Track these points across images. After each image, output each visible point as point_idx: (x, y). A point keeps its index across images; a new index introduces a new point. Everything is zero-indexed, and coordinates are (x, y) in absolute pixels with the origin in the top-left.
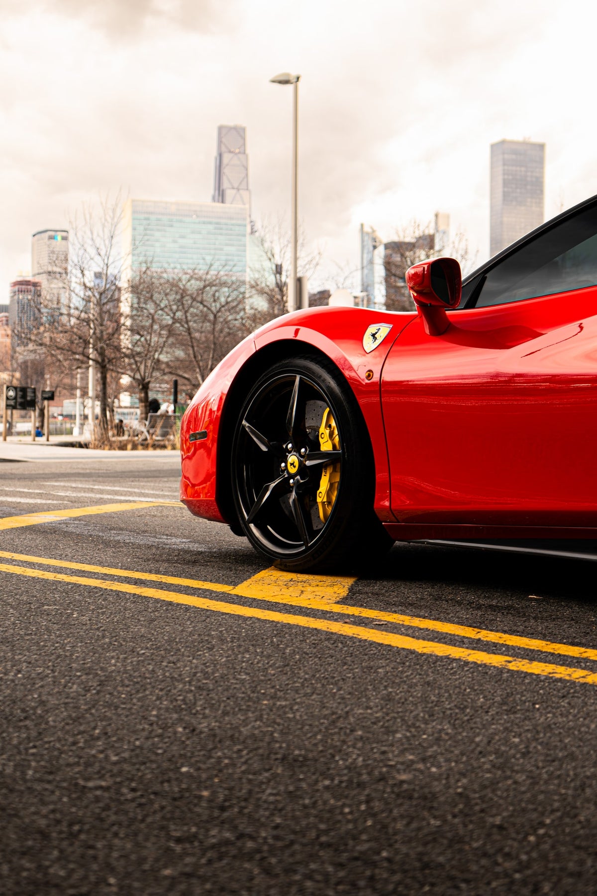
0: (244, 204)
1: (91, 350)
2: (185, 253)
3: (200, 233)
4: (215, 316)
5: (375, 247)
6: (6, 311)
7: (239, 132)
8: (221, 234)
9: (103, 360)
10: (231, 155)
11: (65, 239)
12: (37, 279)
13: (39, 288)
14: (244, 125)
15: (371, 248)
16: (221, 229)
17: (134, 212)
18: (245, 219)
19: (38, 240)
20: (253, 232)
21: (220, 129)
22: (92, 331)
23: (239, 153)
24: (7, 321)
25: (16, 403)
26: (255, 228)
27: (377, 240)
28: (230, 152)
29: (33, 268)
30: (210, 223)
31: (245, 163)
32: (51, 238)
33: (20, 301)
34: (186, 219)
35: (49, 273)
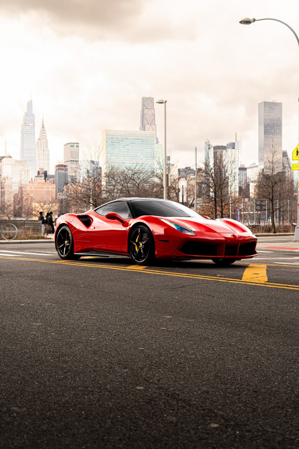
0: (153, 131)
1: (91, 200)
2: (128, 152)
3: (134, 143)
4: (138, 185)
5: (209, 148)
6: (53, 178)
7: (151, 100)
8: (144, 144)
9: (96, 204)
10: (148, 110)
11: (77, 146)
12: (66, 164)
13: (67, 168)
14: (153, 97)
15: (208, 149)
16: (143, 142)
17: (106, 135)
18: (154, 137)
19: (67, 147)
20: (157, 143)
21: (143, 98)
22: (91, 193)
23: (151, 109)
24: (54, 182)
26: (159, 141)
27: (210, 145)
28: (147, 108)
29: (64, 159)
30: (139, 139)
31: (153, 113)
32: (72, 146)
33: (59, 173)
34: (129, 138)
35: (71, 161)
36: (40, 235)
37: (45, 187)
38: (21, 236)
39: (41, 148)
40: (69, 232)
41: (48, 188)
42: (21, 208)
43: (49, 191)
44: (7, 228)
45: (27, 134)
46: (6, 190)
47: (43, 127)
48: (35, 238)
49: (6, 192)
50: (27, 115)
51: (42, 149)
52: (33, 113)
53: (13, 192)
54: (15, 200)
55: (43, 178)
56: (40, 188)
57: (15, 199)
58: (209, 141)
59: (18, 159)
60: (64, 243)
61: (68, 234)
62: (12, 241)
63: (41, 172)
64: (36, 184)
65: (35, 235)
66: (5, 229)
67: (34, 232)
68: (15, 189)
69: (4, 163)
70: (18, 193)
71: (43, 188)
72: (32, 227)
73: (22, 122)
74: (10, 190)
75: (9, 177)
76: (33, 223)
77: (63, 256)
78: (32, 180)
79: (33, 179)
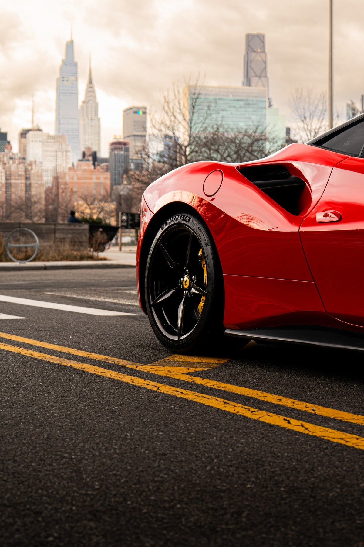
0: (264, 87)
3: (235, 107)
6: (106, 162)
7: (261, 38)
8: (249, 108)
10: (255, 54)
11: (144, 113)
12: (126, 140)
13: (127, 146)
14: (263, 33)
15: (351, 115)
16: (249, 104)
17: (190, 94)
18: (265, 97)
19: (128, 114)
20: (270, 106)
21: (248, 36)
23: (261, 52)
24: (107, 168)
25: (127, 224)
26: (273, 103)
27: (356, 110)
28: (254, 52)
29: (124, 133)
30: (241, 100)
31: (264, 59)
32: (136, 112)
33: (116, 155)
34: (225, 98)
35: (135, 136)
36: (85, 253)
37: (94, 177)
38: (48, 254)
39: (87, 116)
40: (203, 238)
41: (98, 178)
42: (56, 209)
43: (100, 183)
44: (23, 239)
45: (65, 93)
46: (33, 181)
47: (91, 82)
48: (75, 259)
49: (32, 185)
50: (65, 63)
51: (90, 117)
52: (76, 60)
53: (44, 185)
54: (48, 198)
55: (91, 162)
56: (86, 178)
57: (47, 195)
58: (354, 101)
59: (52, 133)
60: (176, 283)
61: (197, 245)
62: (29, 264)
63: (87, 153)
64: (79, 173)
65: (75, 253)
66: (17, 241)
67: (74, 246)
68: (48, 180)
69: (31, 139)
70: (53, 187)
71: (91, 179)
72: (70, 236)
73: (58, 75)
74: (40, 182)
75: (38, 161)
76: (72, 230)
77: (175, 338)
78: (73, 165)
79: (75, 164)
